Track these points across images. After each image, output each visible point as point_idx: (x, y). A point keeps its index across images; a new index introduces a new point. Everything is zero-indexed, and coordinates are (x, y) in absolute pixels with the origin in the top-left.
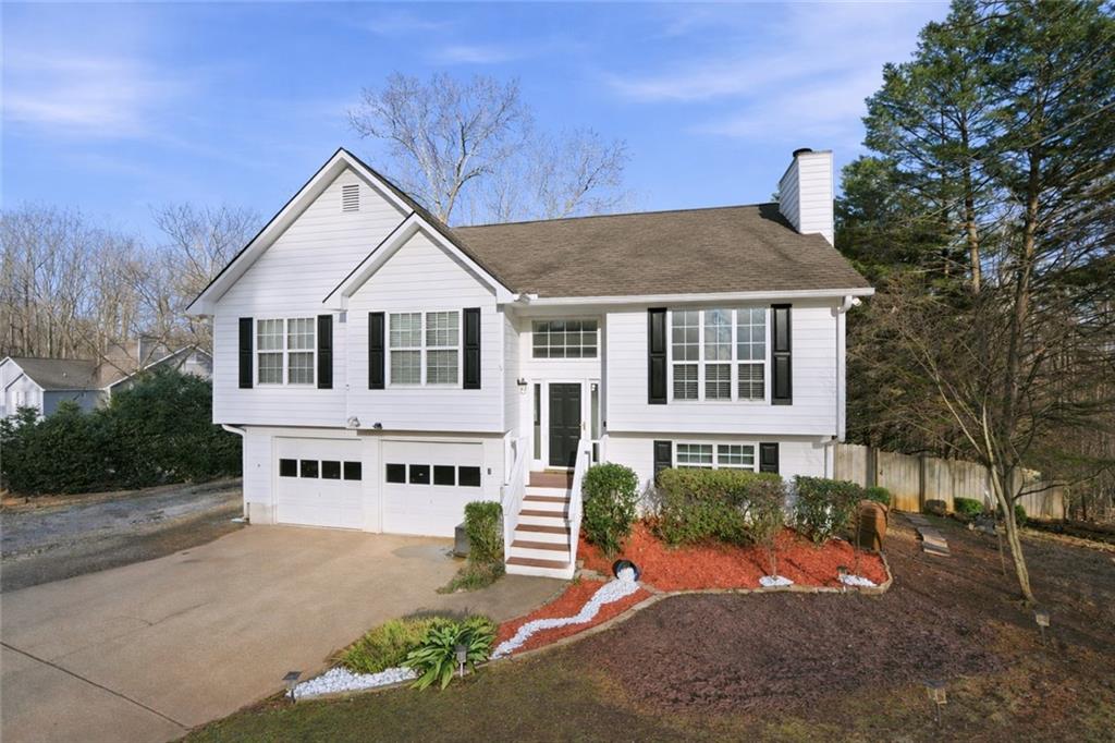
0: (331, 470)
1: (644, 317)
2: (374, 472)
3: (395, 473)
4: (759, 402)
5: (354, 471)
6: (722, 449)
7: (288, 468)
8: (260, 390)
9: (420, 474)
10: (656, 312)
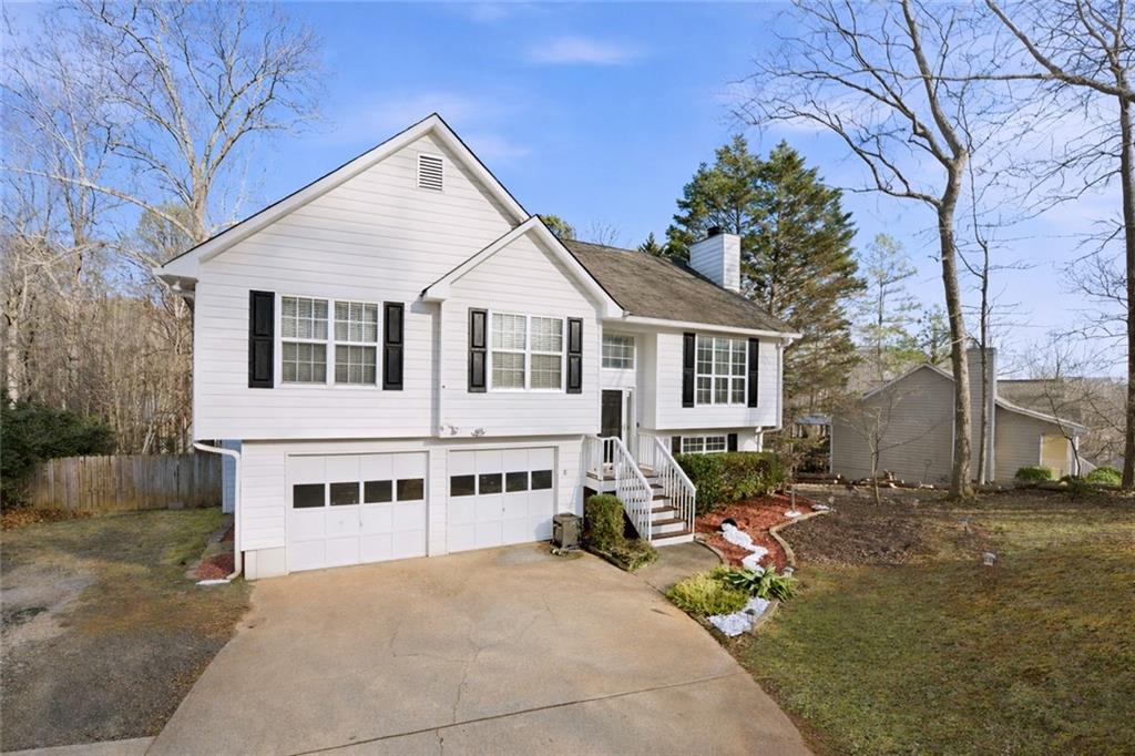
0: (378, 492)
1: (680, 339)
2: (438, 487)
3: (461, 485)
5: (412, 490)
6: (709, 440)
7: (307, 496)
8: (283, 391)
9: (491, 483)
10: (689, 336)
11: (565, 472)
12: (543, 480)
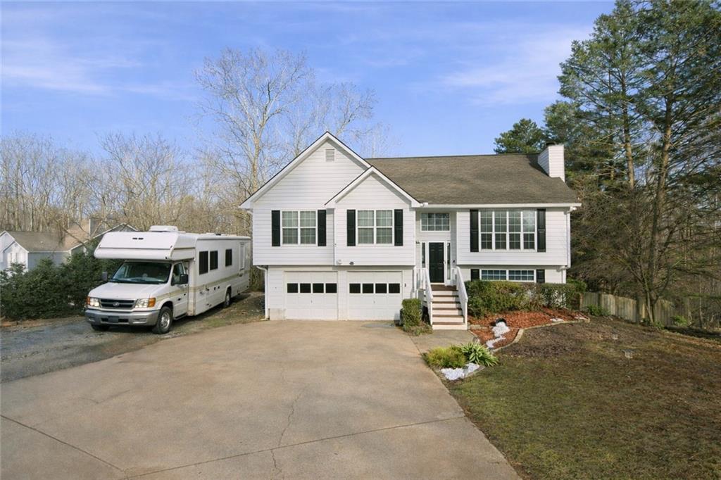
1: (468, 214)
2: (343, 288)
3: (354, 288)
4: (531, 250)
5: (332, 288)
7: (292, 288)
8: (284, 247)
10: (473, 212)
11: (405, 285)
12: (395, 288)
